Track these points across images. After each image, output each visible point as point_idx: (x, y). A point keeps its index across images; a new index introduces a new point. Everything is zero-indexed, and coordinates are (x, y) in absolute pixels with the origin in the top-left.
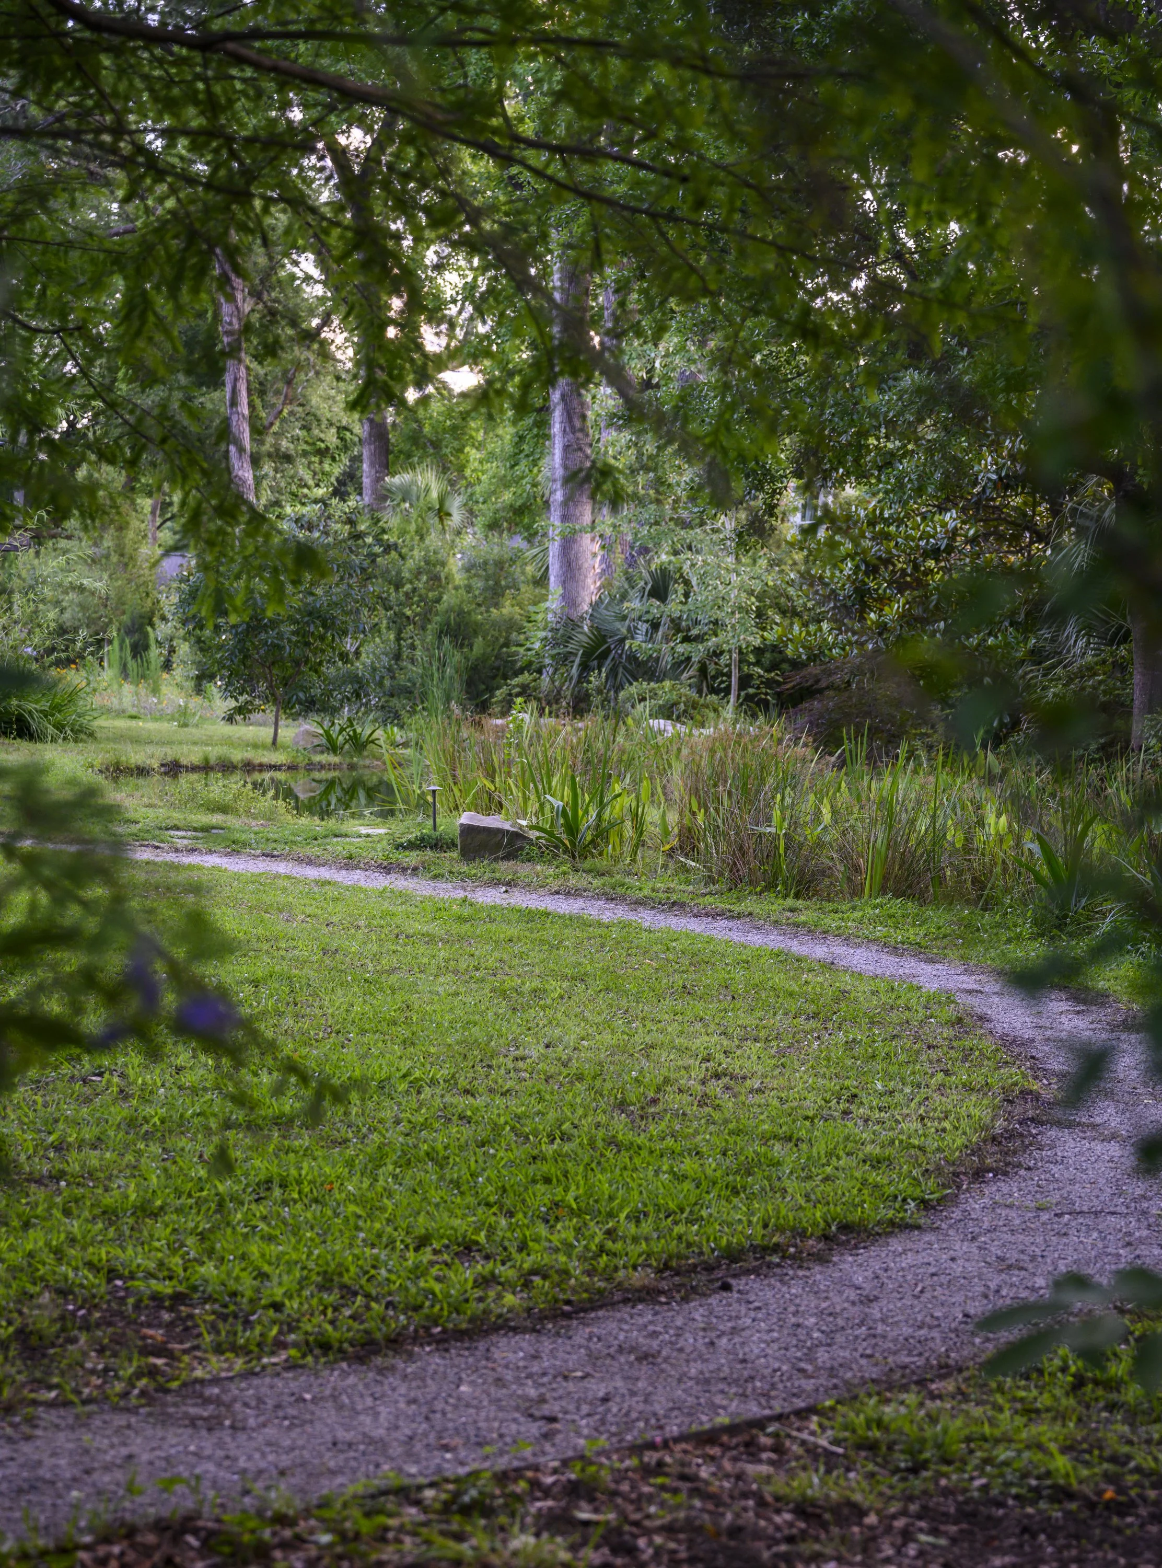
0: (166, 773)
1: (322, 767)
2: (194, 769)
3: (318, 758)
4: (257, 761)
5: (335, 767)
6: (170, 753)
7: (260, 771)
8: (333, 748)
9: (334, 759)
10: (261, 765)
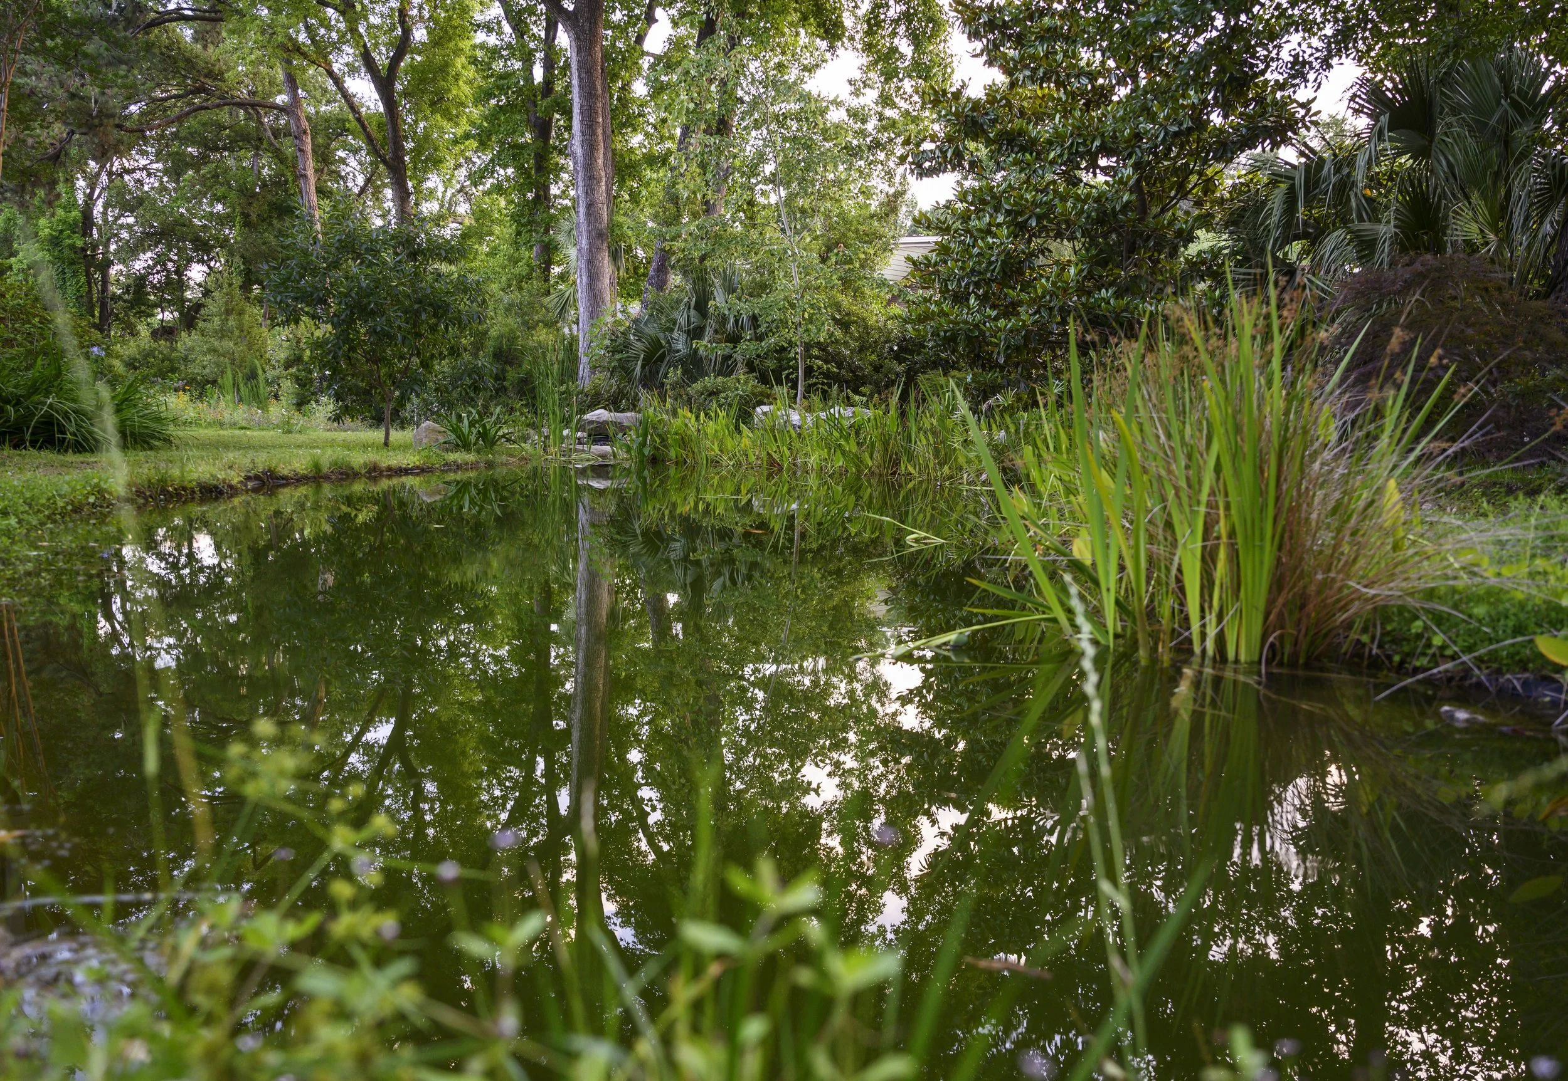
0: (255, 490)
1: (459, 467)
2: (299, 480)
3: (452, 457)
4: (384, 464)
5: (473, 466)
6: (262, 461)
7: (389, 477)
8: (464, 444)
9: (471, 457)
10: (389, 469)
